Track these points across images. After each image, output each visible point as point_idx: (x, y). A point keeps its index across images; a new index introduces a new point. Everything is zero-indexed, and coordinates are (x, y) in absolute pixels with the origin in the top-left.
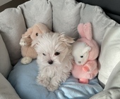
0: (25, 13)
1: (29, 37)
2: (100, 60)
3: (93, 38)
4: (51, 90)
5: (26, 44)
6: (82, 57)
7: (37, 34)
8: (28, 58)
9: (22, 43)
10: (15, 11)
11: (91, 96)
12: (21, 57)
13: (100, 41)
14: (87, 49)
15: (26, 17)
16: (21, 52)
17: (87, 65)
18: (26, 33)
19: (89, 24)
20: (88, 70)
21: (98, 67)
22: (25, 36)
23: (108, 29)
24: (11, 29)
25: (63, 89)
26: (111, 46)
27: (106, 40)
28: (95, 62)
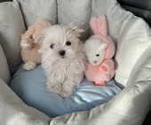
0: (23, 8)
1: (31, 37)
2: (117, 58)
3: (108, 34)
4: (65, 95)
5: (29, 45)
9: (24, 44)
10: (12, 5)
11: (111, 98)
13: (116, 36)
14: (103, 46)
15: (25, 13)
16: (21, 57)
17: (104, 64)
18: (27, 33)
20: (106, 70)
21: (116, 66)
22: (26, 36)
23: (125, 22)
24: (9, 27)
25: (79, 94)
27: (123, 34)
28: (111, 61)
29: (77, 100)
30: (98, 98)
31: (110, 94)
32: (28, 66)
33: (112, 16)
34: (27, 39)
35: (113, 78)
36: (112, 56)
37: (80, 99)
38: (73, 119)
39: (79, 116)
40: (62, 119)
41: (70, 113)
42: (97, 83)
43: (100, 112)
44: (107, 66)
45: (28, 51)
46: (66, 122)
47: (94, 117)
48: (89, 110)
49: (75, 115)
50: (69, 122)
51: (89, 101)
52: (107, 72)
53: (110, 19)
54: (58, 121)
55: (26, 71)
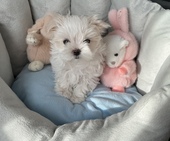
1: (39, 32)
2: (140, 60)
3: (130, 29)
5: (36, 41)
6: (116, 55)
8: (38, 62)
9: (30, 40)
11: (130, 105)
12: (28, 62)
13: (140, 34)
14: (123, 43)
15: (33, 4)
16: (26, 55)
17: (124, 66)
18: (34, 27)
19: (124, 10)
20: (126, 73)
21: (138, 70)
22: (33, 30)
23: (151, 15)
24: (13, 19)
25: (93, 100)
29: (89, 107)
30: (116, 106)
32: (34, 66)
33: (136, 8)
34: (34, 34)
35: (135, 85)
36: (134, 56)
37: (94, 105)
38: (84, 128)
39: (91, 124)
40: (70, 127)
41: (81, 120)
42: (114, 88)
43: (117, 120)
44: (127, 68)
45: (35, 49)
46: (74, 131)
47: (109, 126)
48: (104, 118)
49: (87, 123)
50: (78, 130)
51: (104, 108)
52: (128, 76)
53: (133, 12)
54: (64, 128)
55: (31, 71)
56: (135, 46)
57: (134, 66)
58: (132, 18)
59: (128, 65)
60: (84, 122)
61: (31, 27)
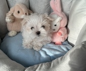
1: (12, 15)
2: (69, 27)
5: (11, 20)
6: (56, 25)
7: (19, 12)
8: (13, 32)
11: (65, 53)
12: (8, 32)
13: (68, 12)
16: (7, 28)
18: (10, 12)
21: (68, 32)
23: (74, 2)
26: (77, 14)
27: (72, 10)
28: (65, 29)
31: (65, 50)
32: (11, 34)
34: (10, 16)
36: (65, 25)
39: (44, 66)
41: (38, 64)
43: (58, 63)
47: (54, 66)
48: (51, 61)
49: (42, 66)
50: (37, 70)
55: (10, 37)
56: (65, 20)
57: (66, 30)
58: (63, 4)
59: (62, 30)
60: (40, 65)
61: (8, 12)
